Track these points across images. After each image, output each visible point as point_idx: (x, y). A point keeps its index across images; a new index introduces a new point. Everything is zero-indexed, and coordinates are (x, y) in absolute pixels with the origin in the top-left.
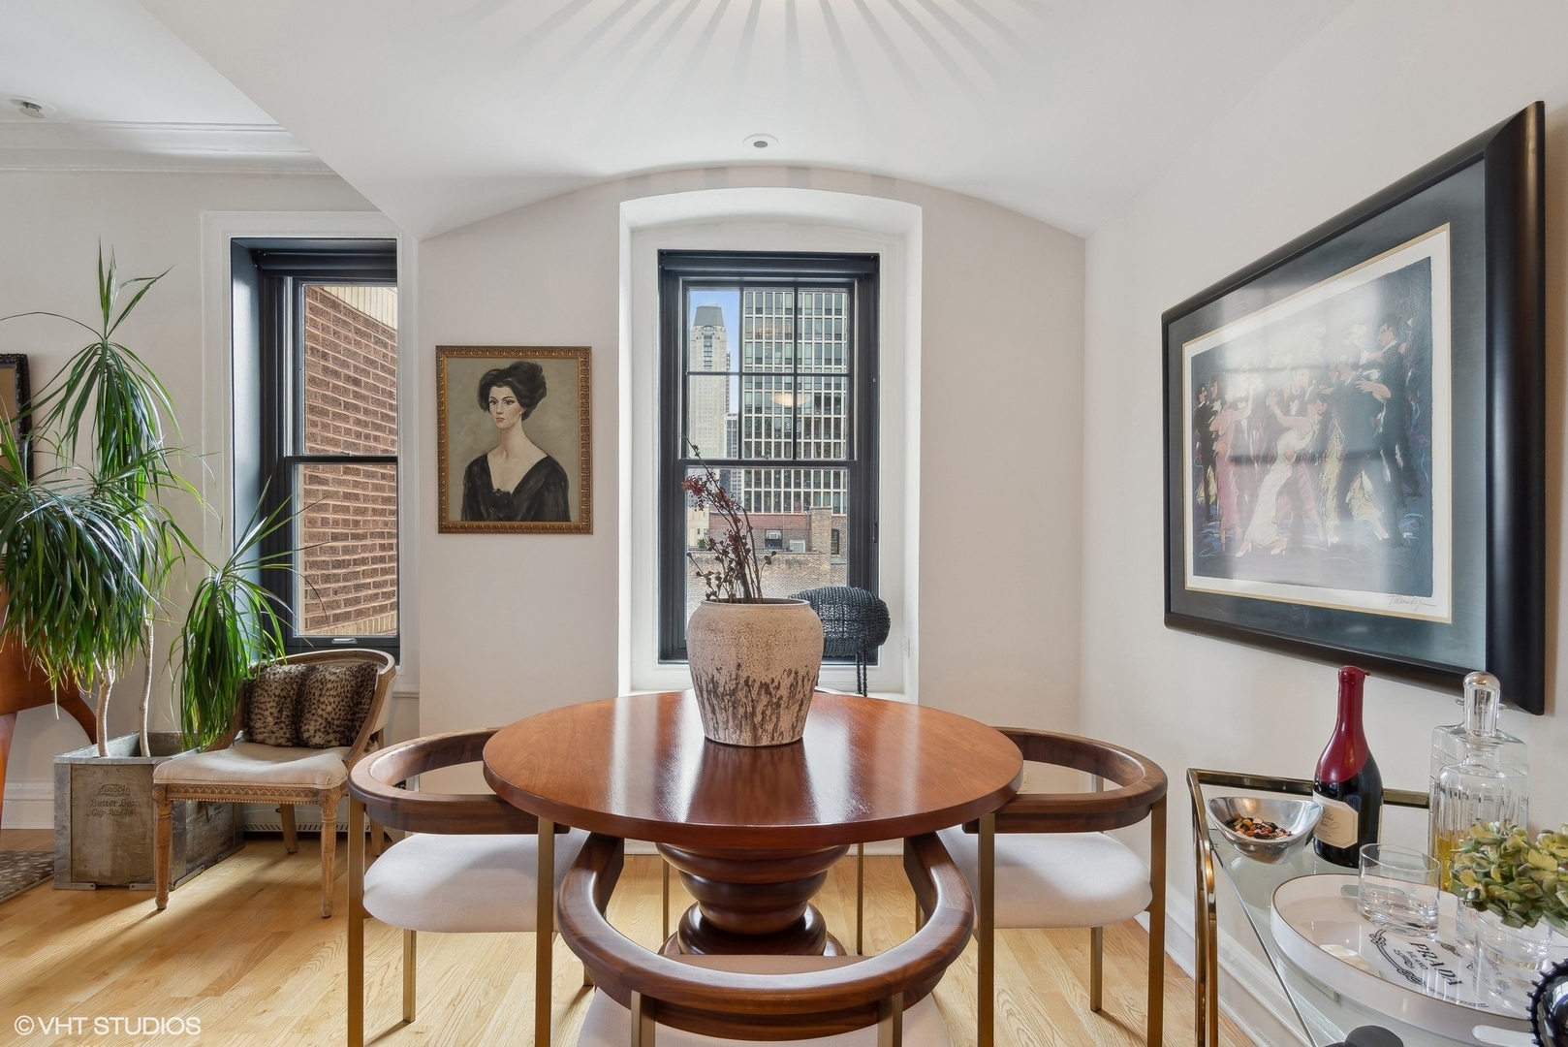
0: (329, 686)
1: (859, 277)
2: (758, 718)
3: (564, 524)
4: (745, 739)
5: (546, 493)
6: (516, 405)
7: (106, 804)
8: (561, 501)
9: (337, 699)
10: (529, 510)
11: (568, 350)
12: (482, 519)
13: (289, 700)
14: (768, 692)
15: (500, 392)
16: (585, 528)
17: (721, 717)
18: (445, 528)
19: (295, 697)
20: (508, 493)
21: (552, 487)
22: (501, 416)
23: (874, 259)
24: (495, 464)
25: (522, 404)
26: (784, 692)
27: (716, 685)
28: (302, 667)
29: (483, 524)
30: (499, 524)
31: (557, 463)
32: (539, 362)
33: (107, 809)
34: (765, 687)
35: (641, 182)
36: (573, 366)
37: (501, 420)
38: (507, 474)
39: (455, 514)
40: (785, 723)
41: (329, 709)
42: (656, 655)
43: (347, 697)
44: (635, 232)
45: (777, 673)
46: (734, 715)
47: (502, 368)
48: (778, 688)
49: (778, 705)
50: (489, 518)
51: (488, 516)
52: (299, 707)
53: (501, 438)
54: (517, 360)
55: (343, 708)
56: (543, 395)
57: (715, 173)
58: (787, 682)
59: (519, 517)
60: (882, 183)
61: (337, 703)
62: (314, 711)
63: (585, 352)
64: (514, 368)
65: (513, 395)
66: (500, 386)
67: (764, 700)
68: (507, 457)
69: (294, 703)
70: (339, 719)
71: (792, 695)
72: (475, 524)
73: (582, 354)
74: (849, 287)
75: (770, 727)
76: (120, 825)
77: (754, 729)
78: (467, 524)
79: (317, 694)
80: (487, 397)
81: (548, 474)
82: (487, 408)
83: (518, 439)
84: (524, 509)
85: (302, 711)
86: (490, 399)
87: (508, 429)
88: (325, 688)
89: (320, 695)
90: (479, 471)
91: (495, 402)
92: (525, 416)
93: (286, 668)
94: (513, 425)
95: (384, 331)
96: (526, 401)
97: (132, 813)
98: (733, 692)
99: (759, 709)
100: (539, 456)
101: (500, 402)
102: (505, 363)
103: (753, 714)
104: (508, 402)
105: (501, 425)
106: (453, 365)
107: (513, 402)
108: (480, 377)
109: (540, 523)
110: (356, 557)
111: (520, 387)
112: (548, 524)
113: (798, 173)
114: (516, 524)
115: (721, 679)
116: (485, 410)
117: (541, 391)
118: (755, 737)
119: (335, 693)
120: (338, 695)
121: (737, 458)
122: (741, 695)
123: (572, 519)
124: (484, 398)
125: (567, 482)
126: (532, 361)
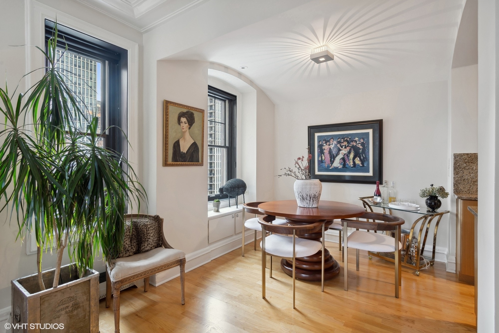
0: (149, 226)
3: (198, 163)
5: (194, 153)
6: (187, 124)
8: (197, 156)
9: (154, 231)
10: (190, 159)
13: (134, 236)
15: (183, 120)
18: (166, 164)
19: (136, 234)
20: (184, 153)
21: (195, 152)
22: (183, 127)
24: (181, 143)
25: (189, 124)
29: (178, 163)
30: (182, 163)
31: (197, 144)
32: (194, 112)
36: (201, 115)
37: (183, 129)
38: (184, 147)
39: (170, 160)
41: (152, 235)
43: (157, 229)
47: (184, 112)
51: (179, 160)
52: (139, 237)
53: (183, 135)
54: (188, 110)
55: (157, 233)
56: (194, 122)
59: (187, 161)
61: (154, 232)
62: (146, 237)
63: (204, 111)
64: (187, 112)
65: (187, 121)
66: (183, 118)
68: (185, 141)
69: (136, 236)
70: (156, 238)
72: (176, 163)
78: (174, 163)
79: (145, 231)
80: (180, 121)
83: (187, 135)
84: (188, 159)
85: (141, 239)
86: (181, 121)
87: (185, 132)
88: (148, 227)
89: (147, 231)
90: (177, 145)
91: (182, 123)
92: (189, 128)
94: (186, 131)
96: (190, 123)
100: (192, 142)
101: (183, 123)
102: (185, 110)
104: (185, 123)
105: (183, 130)
106: (170, 107)
107: (187, 123)
108: (178, 114)
109: (193, 163)
111: (188, 119)
114: (186, 163)
116: (179, 125)
117: (194, 121)
119: (152, 229)
120: (154, 229)
123: (200, 162)
124: (179, 122)
125: (199, 150)
126: (192, 111)
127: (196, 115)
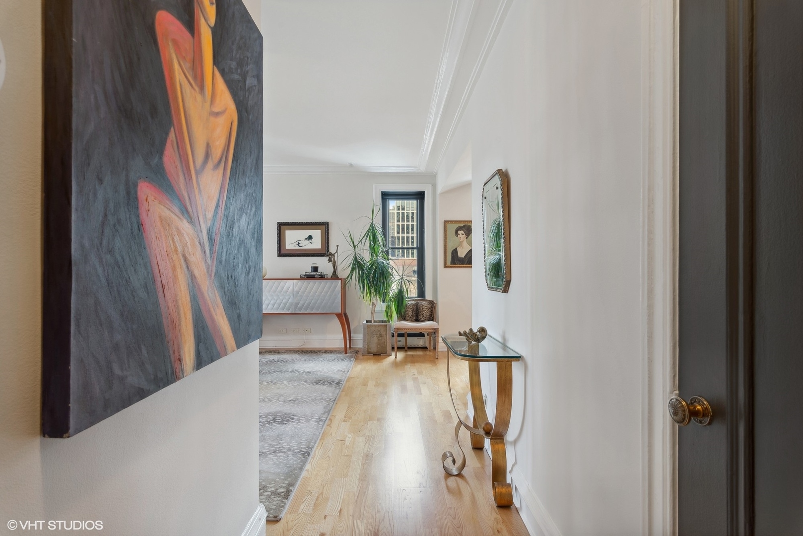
0: (425, 307)
5: (468, 258)
7: (375, 334)
9: (429, 309)
10: (468, 262)
12: (456, 264)
15: (460, 232)
18: (446, 267)
20: (462, 258)
22: (461, 238)
24: (459, 250)
25: (466, 235)
29: (456, 265)
30: (461, 265)
33: (375, 336)
38: (462, 254)
39: (449, 263)
41: (427, 313)
43: (431, 308)
50: (458, 264)
53: (461, 244)
54: (464, 224)
59: (465, 264)
64: (464, 226)
65: (464, 233)
68: (462, 249)
70: (429, 315)
72: (454, 266)
76: (379, 340)
80: (457, 233)
82: (457, 236)
83: (465, 244)
84: (463, 262)
87: (462, 241)
89: (423, 309)
90: (455, 252)
91: (459, 235)
92: (467, 238)
94: (464, 240)
97: (382, 336)
100: (470, 248)
102: (462, 225)
106: (448, 225)
107: (464, 235)
108: (455, 228)
109: (469, 265)
111: (465, 231)
112: (471, 265)
117: (471, 232)
126: (468, 224)
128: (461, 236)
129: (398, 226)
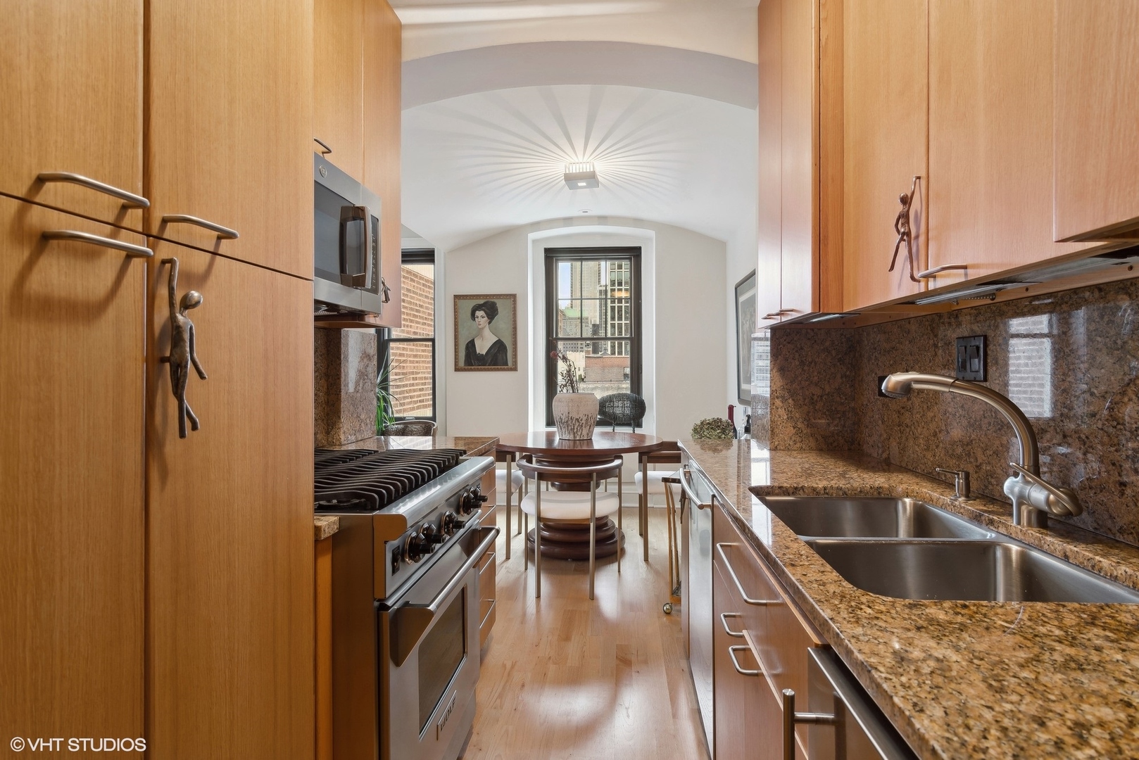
1: (634, 256)
2: (575, 430)
3: (506, 367)
4: (571, 437)
5: (498, 354)
6: (486, 318)
8: (504, 357)
10: (491, 362)
11: (507, 295)
12: (473, 365)
14: (578, 422)
15: (479, 313)
16: (515, 369)
17: (563, 430)
18: (457, 369)
20: (483, 355)
21: (501, 352)
22: (480, 323)
23: (639, 248)
24: (478, 343)
25: (488, 318)
26: (584, 421)
27: (561, 419)
28: (402, 426)
29: (473, 367)
30: (479, 367)
31: (503, 342)
32: (495, 301)
34: (577, 420)
35: (536, 226)
36: (509, 302)
37: (480, 325)
38: (482, 347)
39: (462, 363)
40: (585, 432)
42: (545, 423)
44: (534, 241)
45: (581, 416)
46: (568, 430)
47: (480, 304)
48: (582, 420)
49: (582, 426)
50: (475, 365)
53: (480, 332)
54: (486, 300)
56: (497, 314)
57: (568, 221)
58: (585, 418)
59: (487, 365)
60: (638, 222)
63: (514, 296)
64: (485, 303)
65: (485, 315)
66: (480, 311)
67: (577, 424)
68: (482, 340)
71: (586, 423)
72: (470, 367)
73: (513, 297)
74: (630, 259)
75: (579, 433)
77: (574, 434)
78: (466, 368)
81: (499, 347)
82: (474, 320)
83: (487, 332)
84: (489, 361)
86: (476, 316)
87: (483, 328)
90: (471, 346)
91: (478, 317)
92: (489, 323)
93: (396, 426)
94: (485, 326)
95: (414, 275)
96: (490, 317)
98: (567, 422)
99: (576, 427)
100: (495, 339)
102: (481, 302)
103: (574, 429)
104: (483, 318)
105: (480, 327)
106: (460, 302)
108: (471, 307)
109: (496, 367)
110: (403, 383)
111: (488, 311)
112: (499, 367)
113: (602, 219)
114: (486, 367)
115: (563, 417)
118: (575, 437)
121: (580, 337)
122: (569, 422)
123: (509, 365)
124: (473, 316)
125: (507, 350)
126: (492, 300)
127: (500, 304)
128: (480, 319)
129: (613, 308)
